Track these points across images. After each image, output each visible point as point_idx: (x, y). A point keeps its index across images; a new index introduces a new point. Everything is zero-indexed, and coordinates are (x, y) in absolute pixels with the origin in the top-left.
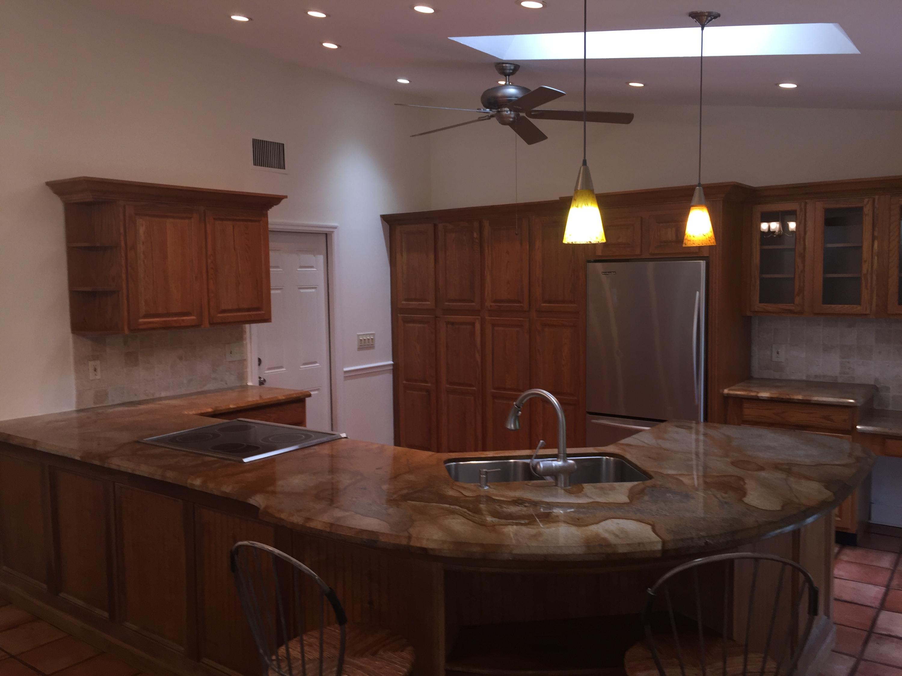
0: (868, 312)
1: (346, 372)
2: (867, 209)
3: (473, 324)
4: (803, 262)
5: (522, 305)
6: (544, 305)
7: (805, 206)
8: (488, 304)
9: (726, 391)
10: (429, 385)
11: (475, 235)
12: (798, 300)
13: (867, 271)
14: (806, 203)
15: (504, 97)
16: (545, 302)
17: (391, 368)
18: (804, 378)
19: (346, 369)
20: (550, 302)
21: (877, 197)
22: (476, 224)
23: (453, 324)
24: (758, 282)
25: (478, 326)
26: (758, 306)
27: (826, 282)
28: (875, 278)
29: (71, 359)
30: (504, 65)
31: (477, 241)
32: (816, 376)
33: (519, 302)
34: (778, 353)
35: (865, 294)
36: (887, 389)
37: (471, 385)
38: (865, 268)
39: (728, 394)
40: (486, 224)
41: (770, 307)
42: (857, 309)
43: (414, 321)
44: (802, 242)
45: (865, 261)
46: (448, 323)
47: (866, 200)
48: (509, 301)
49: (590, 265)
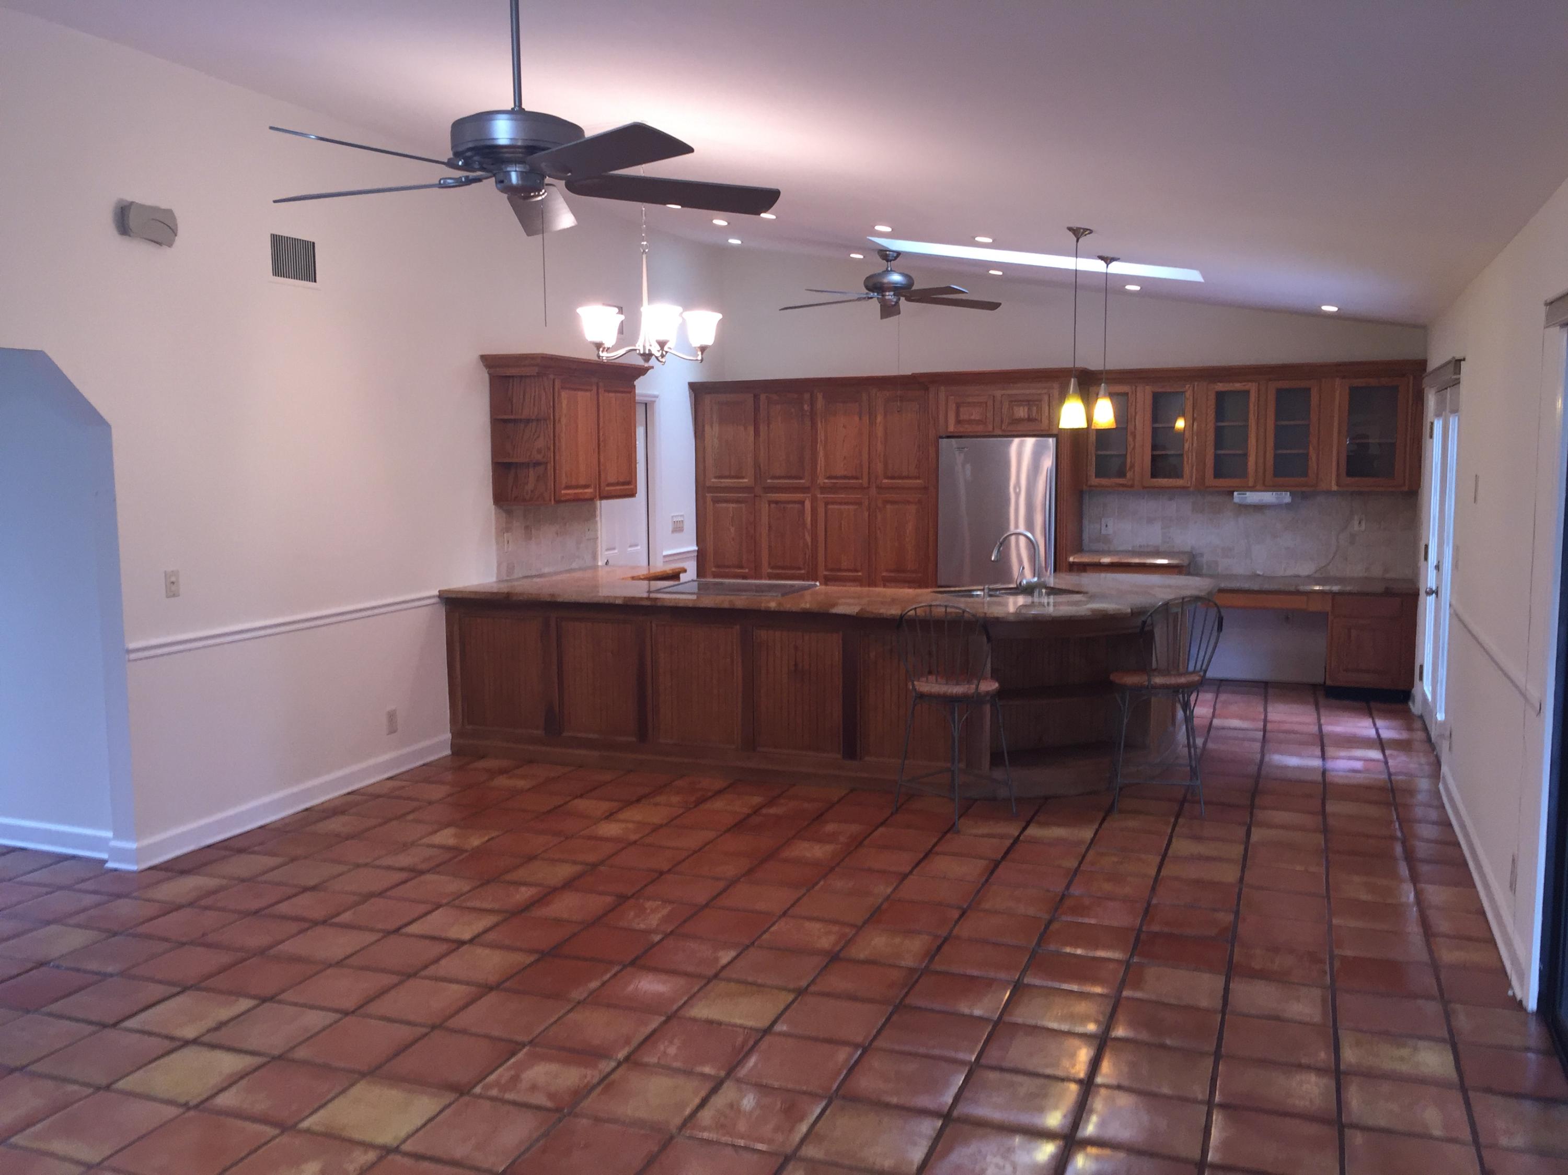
0: (1189, 485)
1: (665, 556)
2: (1189, 394)
3: (802, 503)
4: (1134, 440)
5: (860, 481)
6: (886, 481)
7: (1136, 389)
8: (822, 480)
9: (1071, 559)
10: (747, 570)
11: (806, 407)
12: (1129, 475)
13: (1189, 448)
14: (1136, 387)
15: (889, 283)
16: (888, 478)
17: (696, 554)
18: (1130, 549)
19: (665, 553)
20: (893, 478)
21: (1196, 383)
22: (807, 396)
23: (777, 502)
24: (1094, 458)
25: (808, 504)
26: (1094, 481)
27: (1152, 456)
28: (1194, 454)
29: (494, 530)
30: (888, 253)
31: (808, 414)
32: (1140, 546)
33: (857, 478)
34: (1107, 526)
35: (1187, 470)
36: (1202, 555)
37: (800, 569)
38: (1186, 446)
39: (1073, 562)
40: (820, 396)
41: (1104, 481)
42: (1179, 482)
43: (727, 501)
44: (1133, 423)
45: (1187, 440)
46: (770, 502)
47: (1187, 386)
48: (845, 477)
49: (944, 442)
